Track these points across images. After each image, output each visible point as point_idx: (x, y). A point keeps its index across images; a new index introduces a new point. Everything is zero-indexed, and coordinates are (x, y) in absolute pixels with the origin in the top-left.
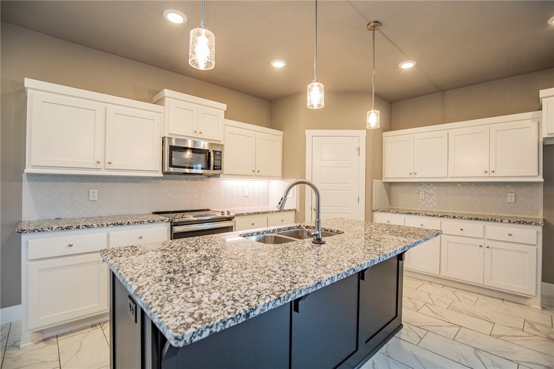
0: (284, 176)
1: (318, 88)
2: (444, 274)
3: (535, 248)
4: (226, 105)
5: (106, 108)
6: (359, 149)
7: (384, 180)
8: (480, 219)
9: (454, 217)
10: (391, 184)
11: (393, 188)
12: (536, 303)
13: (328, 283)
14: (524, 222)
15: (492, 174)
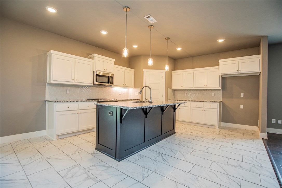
0: (135, 87)
1: (151, 60)
2: (191, 121)
3: (217, 110)
4: (115, 59)
5: (75, 60)
6: (163, 77)
7: (172, 89)
8: (202, 101)
9: (194, 101)
10: (175, 90)
11: (176, 92)
12: (217, 127)
13: (155, 106)
14: (214, 102)
15: (207, 87)
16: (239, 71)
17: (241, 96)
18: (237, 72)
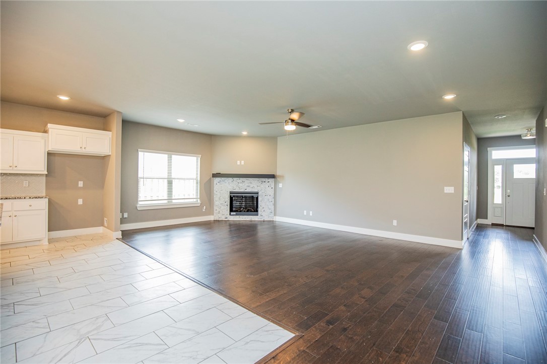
14: (39, 197)
15: (16, 168)
16: (84, 150)
17: (79, 186)
18: (79, 149)
